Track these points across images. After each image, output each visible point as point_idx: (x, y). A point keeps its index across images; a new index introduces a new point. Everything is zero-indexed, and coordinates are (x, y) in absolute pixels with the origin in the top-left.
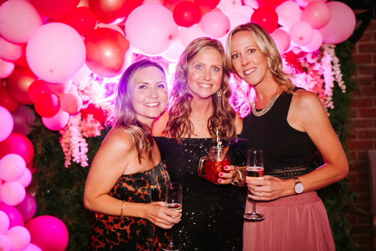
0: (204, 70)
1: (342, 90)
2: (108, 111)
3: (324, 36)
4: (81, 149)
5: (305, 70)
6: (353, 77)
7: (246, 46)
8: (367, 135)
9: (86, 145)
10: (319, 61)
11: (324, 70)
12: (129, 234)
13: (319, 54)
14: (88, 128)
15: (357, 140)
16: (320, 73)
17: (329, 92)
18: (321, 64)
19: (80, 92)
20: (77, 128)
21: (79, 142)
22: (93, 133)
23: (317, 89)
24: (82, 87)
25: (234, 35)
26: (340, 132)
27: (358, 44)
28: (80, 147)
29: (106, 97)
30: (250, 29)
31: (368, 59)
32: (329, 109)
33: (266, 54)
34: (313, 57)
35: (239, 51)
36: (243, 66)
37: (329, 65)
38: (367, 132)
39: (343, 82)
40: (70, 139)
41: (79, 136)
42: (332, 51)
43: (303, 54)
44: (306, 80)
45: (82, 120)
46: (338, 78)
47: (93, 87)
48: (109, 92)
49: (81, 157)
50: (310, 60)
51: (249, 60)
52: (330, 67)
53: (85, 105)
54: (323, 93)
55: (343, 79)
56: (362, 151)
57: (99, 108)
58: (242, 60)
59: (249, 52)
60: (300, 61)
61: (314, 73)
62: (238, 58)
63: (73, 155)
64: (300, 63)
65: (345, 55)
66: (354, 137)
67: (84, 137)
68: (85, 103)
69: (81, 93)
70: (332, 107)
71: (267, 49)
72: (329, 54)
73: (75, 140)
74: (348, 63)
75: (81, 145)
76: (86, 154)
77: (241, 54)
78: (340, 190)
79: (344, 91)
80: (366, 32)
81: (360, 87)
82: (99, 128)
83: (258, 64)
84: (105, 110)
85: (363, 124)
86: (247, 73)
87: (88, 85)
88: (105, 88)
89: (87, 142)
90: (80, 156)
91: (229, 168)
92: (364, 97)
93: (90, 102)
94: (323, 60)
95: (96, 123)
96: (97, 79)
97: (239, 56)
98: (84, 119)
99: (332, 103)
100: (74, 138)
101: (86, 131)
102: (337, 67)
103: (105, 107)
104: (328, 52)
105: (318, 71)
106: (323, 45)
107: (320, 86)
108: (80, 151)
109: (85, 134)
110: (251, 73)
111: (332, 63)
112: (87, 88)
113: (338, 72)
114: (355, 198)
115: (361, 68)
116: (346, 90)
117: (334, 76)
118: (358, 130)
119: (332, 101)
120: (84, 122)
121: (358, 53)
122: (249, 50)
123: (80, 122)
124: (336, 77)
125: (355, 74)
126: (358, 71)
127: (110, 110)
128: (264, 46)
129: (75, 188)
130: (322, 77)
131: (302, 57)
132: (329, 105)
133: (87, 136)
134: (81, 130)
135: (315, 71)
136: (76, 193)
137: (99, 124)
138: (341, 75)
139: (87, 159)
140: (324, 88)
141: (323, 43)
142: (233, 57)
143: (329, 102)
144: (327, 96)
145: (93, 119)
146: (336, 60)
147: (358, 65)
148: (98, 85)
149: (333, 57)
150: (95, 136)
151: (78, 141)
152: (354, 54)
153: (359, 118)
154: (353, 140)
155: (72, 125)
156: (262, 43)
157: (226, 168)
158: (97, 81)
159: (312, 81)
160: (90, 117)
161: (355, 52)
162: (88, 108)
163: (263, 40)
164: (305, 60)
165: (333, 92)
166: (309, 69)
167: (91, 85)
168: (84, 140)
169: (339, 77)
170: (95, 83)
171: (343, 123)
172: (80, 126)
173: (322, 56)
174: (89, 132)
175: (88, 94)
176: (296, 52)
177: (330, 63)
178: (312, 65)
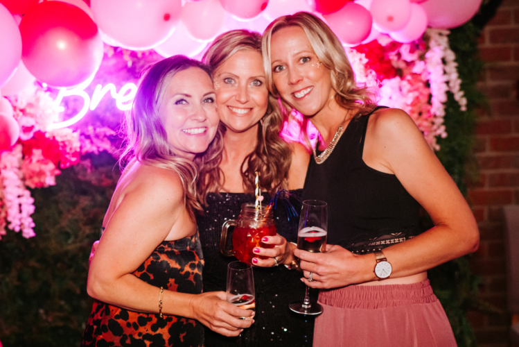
0: (237, 85)
1: (459, 106)
2: (67, 143)
3: (430, 16)
4: (23, 207)
5: (398, 73)
6: (480, 84)
7: (296, 52)
8: (502, 180)
9: (31, 200)
10: (422, 58)
11: (429, 73)
12: (167, 342)
13: (421, 45)
14: (33, 172)
15: (486, 189)
16: (424, 78)
17: (438, 109)
18: (426, 63)
19: (18, 112)
20: (16, 173)
21: (19, 197)
22: (42, 180)
23: (419, 104)
24: (22, 103)
25: (276, 34)
26: (456, 177)
27: (488, 29)
28: (20, 205)
29: (64, 120)
30: (301, 24)
31: (503, 54)
32: (439, 139)
33: (328, 65)
34: (412, 51)
35: (284, 60)
36: (292, 84)
37: (438, 64)
38: (502, 176)
39: (462, 93)
40: (4, 191)
41: (18, 187)
42: (444, 41)
43: (395, 45)
44: (401, 90)
45: (23, 158)
46: (454, 87)
47: (42, 103)
48: (70, 112)
49: (23, 221)
50: (408, 57)
51: (302, 74)
52: (440, 68)
53: (27, 133)
54: (429, 111)
55: (462, 87)
56: (495, 207)
57: (51, 139)
58: (289, 76)
59: (301, 61)
60: (391, 57)
61: (413, 78)
62: (282, 72)
63: (10, 219)
64: (389, 61)
65: (466, 47)
66: (481, 185)
67: (28, 188)
68: (26, 129)
69: (21, 114)
70: (444, 135)
71: (328, 57)
72: (439, 45)
73: (11, 193)
74: (470, 60)
75: (23, 200)
76: (31, 216)
77: (287, 65)
78: (456, 273)
79: (463, 109)
80: (502, 9)
81: (492, 101)
82: (52, 172)
83: (317, 81)
84: (63, 142)
85: (497, 163)
86: (299, 95)
87: (33, 101)
88: (63, 104)
89: (32, 195)
90: (20, 219)
91: (271, 240)
92: (497, 117)
93: (37, 128)
94: (428, 55)
95: (46, 164)
96: (49, 90)
97: (284, 68)
98: (27, 157)
99: (443, 128)
100: (9, 189)
101: (31, 177)
102: (452, 67)
103: (61, 137)
104: (436, 41)
105: (420, 75)
106: (429, 30)
107: (424, 100)
108: (21, 211)
109: (28, 183)
110: (305, 95)
111: (444, 61)
112: (30, 105)
113: (454, 76)
114: (481, 286)
115: (492, 69)
116: (467, 106)
117: (447, 83)
118: (488, 172)
119: (443, 124)
120: (27, 162)
121: (488, 44)
122: (301, 59)
123: (19, 162)
124: (451, 84)
125: (482, 79)
126: (488, 74)
127: (70, 142)
128: (324, 50)
129: (14, 273)
130: (427, 84)
131: (393, 51)
132: (439, 132)
133: (33, 186)
134: (21, 176)
135: (415, 74)
136: (16, 283)
137: (51, 166)
138: (459, 81)
139: (33, 225)
140: (429, 102)
141: (429, 27)
142: (274, 70)
143: (439, 127)
144: (435, 116)
145: (42, 158)
146: (451, 56)
147: (487, 65)
148: (50, 99)
149: (445, 50)
150: (46, 186)
151: (17, 194)
152: (480, 46)
153: (489, 153)
154: (478, 190)
155: (5, 167)
156: (320, 46)
157: (267, 240)
158: (48, 93)
159: (410, 91)
160: (37, 154)
161: (483, 41)
162: (33, 138)
163: (322, 41)
164: (399, 55)
165: (446, 110)
166: (406, 72)
167: (38, 100)
168: (27, 193)
169: (456, 83)
170: (45, 96)
171: (462, 160)
172: (20, 168)
173: (427, 48)
174: (36, 180)
175: (32, 116)
176: (384, 42)
177: (440, 61)
178: (410, 64)
